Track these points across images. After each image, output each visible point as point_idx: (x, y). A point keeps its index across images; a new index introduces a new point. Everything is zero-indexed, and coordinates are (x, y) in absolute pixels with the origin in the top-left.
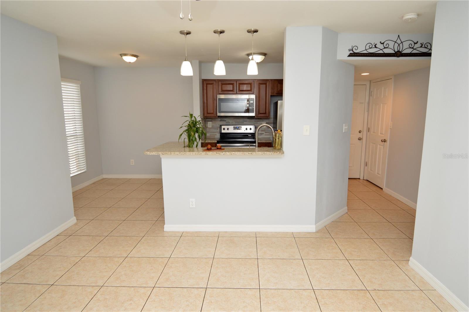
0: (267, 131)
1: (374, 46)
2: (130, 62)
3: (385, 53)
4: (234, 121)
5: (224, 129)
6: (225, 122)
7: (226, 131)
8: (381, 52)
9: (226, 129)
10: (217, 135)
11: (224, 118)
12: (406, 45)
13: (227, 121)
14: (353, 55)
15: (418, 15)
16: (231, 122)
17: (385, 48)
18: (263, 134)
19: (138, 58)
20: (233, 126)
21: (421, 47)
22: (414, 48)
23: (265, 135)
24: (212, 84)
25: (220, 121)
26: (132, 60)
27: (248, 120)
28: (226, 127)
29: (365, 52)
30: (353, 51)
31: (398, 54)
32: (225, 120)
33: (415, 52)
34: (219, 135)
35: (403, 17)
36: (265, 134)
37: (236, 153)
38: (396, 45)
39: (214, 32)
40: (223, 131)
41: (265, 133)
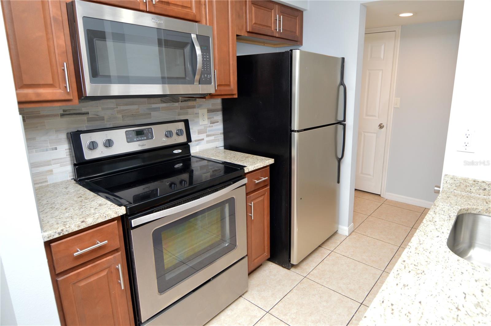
0: (211, 131)
4: (119, 112)
5: (93, 146)
6: (85, 118)
7: (101, 152)
9: (101, 145)
13: (90, 116)
18: (203, 142)
20: (124, 130)
23: (208, 142)
25: (62, 116)
27: (164, 105)
28: (100, 137)
32: (84, 110)
34: (69, 168)
36: (206, 139)
40: (89, 155)
41: (208, 136)
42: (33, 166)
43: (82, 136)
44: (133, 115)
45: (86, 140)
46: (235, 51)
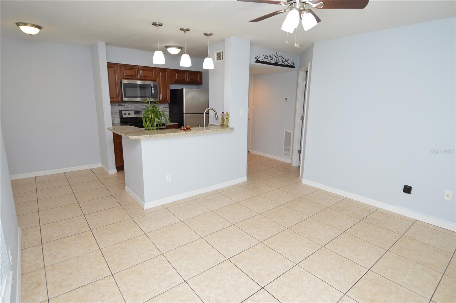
1: (266, 58)
2: (31, 34)
3: (271, 62)
4: (133, 106)
5: (125, 114)
6: (124, 107)
7: (127, 116)
8: (269, 62)
9: (127, 114)
10: (116, 120)
11: (123, 103)
12: (280, 59)
13: (125, 106)
14: (257, 61)
15: (300, 45)
16: (129, 107)
17: (271, 59)
19: (42, 29)
20: (134, 111)
21: (285, 61)
22: (283, 61)
24: (114, 68)
25: (118, 106)
26: (34, 31)
28: (127, 112)
29: (262, 60)
30: (257, 59)
31: (276, 64)
32: (124, 105)
33: (283, 64)
34: (119, 120)
35: (293, 45)
37: (207, 130)
38: (276, 58)
39: (180, 30)
40: (124, 116)
42: (112, 118)
43: (123, 111)
44: (137, 107)
45: (123, 112)
46: (169, 87)
